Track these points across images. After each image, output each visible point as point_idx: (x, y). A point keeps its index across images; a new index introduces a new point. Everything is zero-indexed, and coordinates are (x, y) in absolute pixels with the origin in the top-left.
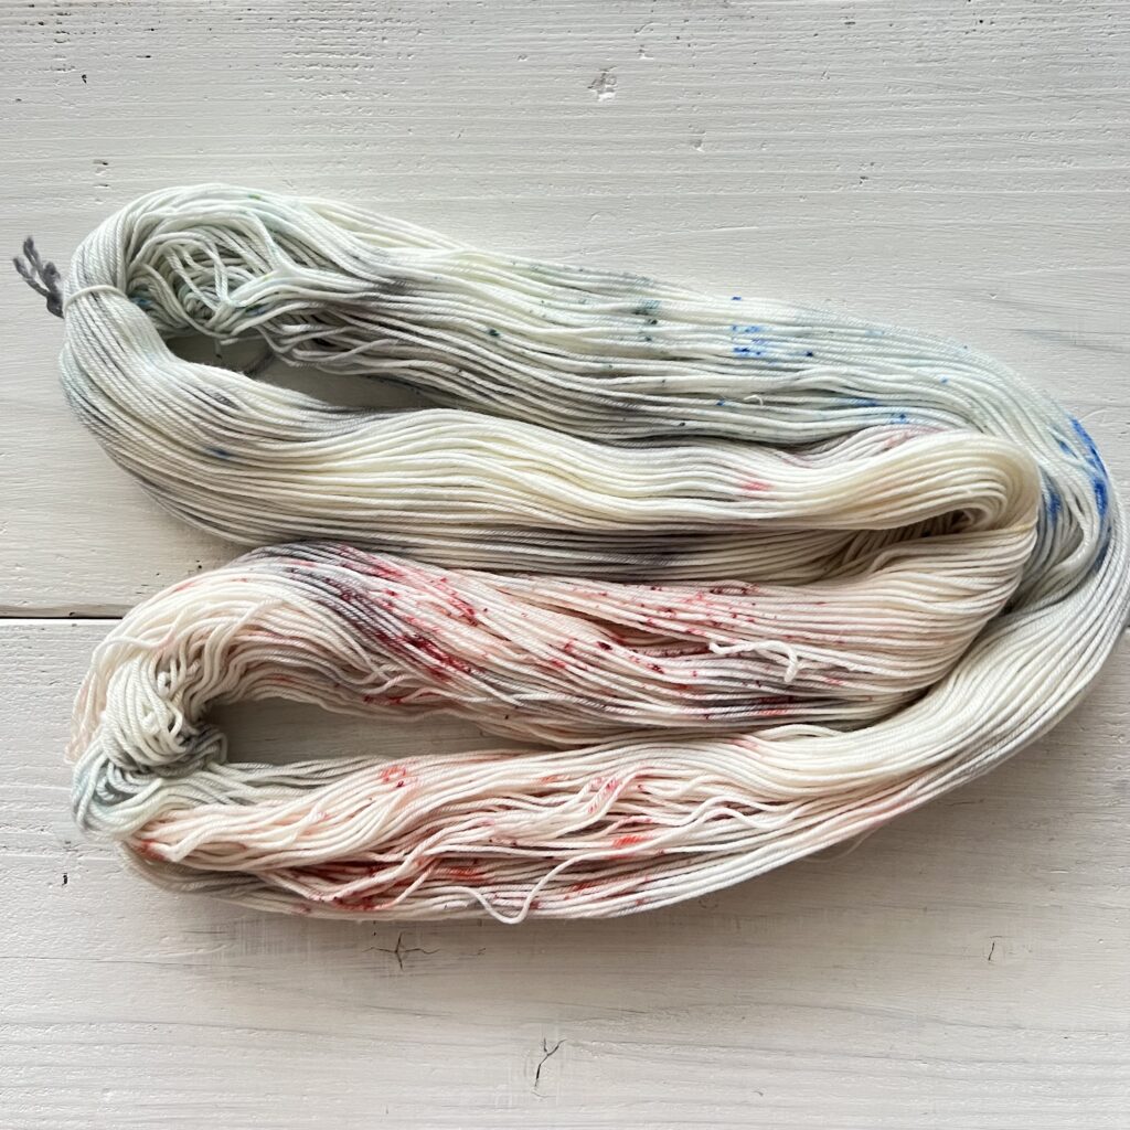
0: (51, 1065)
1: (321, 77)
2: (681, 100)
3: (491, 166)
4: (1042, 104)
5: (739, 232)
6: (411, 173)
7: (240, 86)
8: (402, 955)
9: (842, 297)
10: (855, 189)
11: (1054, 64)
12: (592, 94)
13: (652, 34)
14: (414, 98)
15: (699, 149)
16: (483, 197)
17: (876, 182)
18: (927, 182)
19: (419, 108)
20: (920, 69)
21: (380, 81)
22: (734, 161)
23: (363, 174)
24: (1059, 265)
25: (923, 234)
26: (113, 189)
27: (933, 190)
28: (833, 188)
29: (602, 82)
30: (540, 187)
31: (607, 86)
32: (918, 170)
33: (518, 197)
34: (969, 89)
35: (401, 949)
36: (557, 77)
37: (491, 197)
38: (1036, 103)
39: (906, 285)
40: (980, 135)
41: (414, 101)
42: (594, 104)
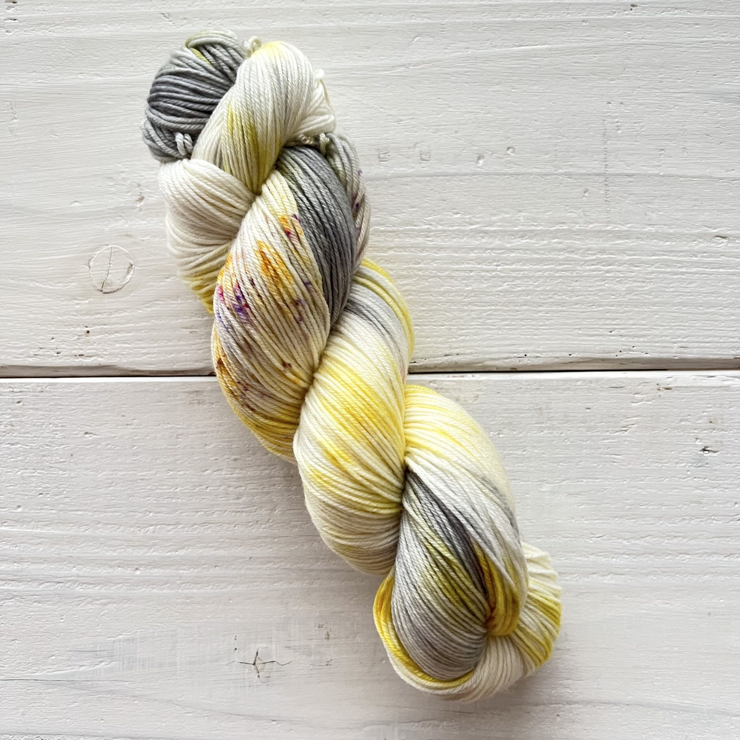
5: (534, 49)
6: (266, 6)
8: (259, 667)
9: (620, 100)
10: (627, 15)
16: (325, 25)
17: (644, 8)
18: (684, 8)
23: (227, 7)
25: (682, 49)
26: (20, 22)
27: (690, 15)
28: (609, 14)
30: (372, 15)
33: (353, 23)
35: (258, 662)
37: (332, 24)
39: (672, 90)
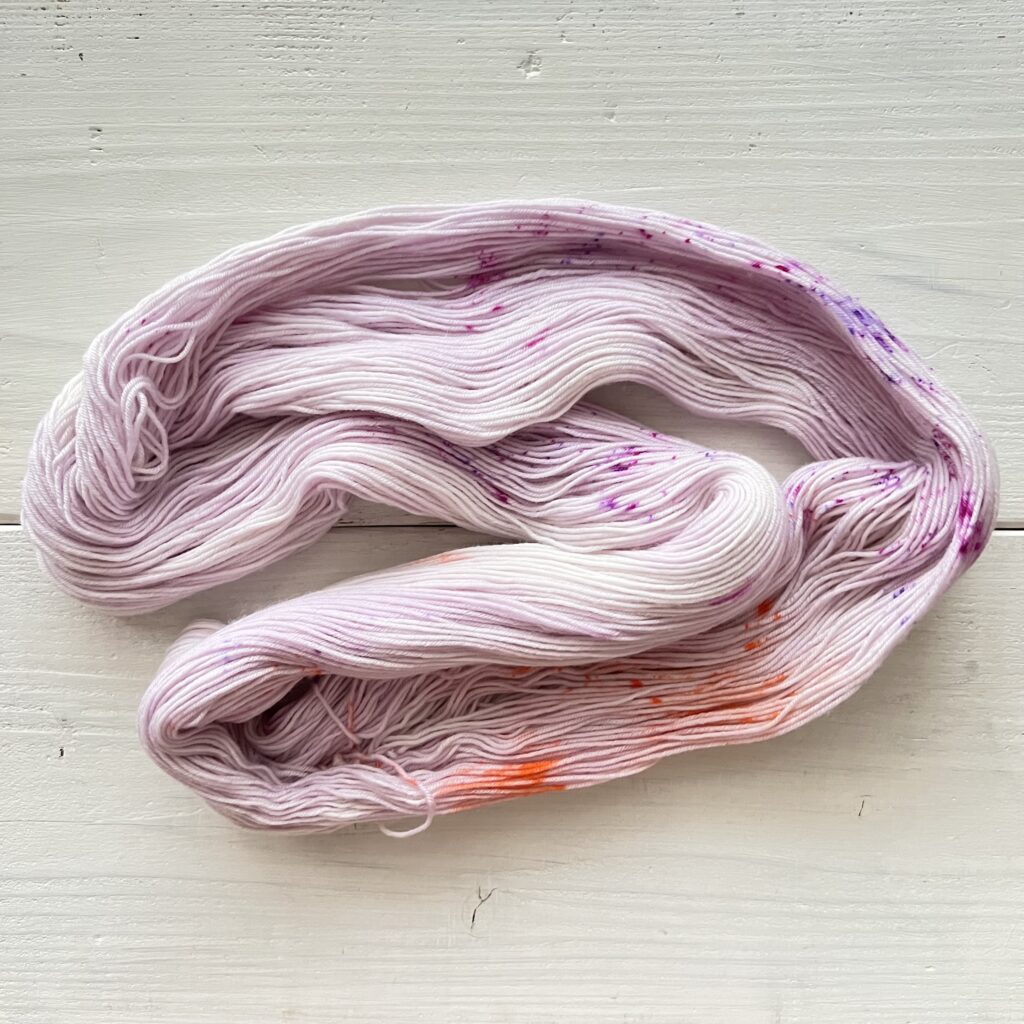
0: (49, 914)
1: (286, 56)
2: (597, 79)
3: (435, 133)
4: (902, 83)
7: (217, 64)
11: (912, 50)
12: (520, 72)
13: (572, 21)
14: (368, 75)
15: (612, 120)
19: (372, 83)
20: (799, 53)
21: (338, 61)
22: (641, 131)
24: (918, 220)
29: (529, 62)
31: (533, 66)
32: (799, 139)
34: (841, 71)
36: (491, 58)
38: (897, 83)
40: (850, 109)
41: (368, 78)
42: (522, 81)
